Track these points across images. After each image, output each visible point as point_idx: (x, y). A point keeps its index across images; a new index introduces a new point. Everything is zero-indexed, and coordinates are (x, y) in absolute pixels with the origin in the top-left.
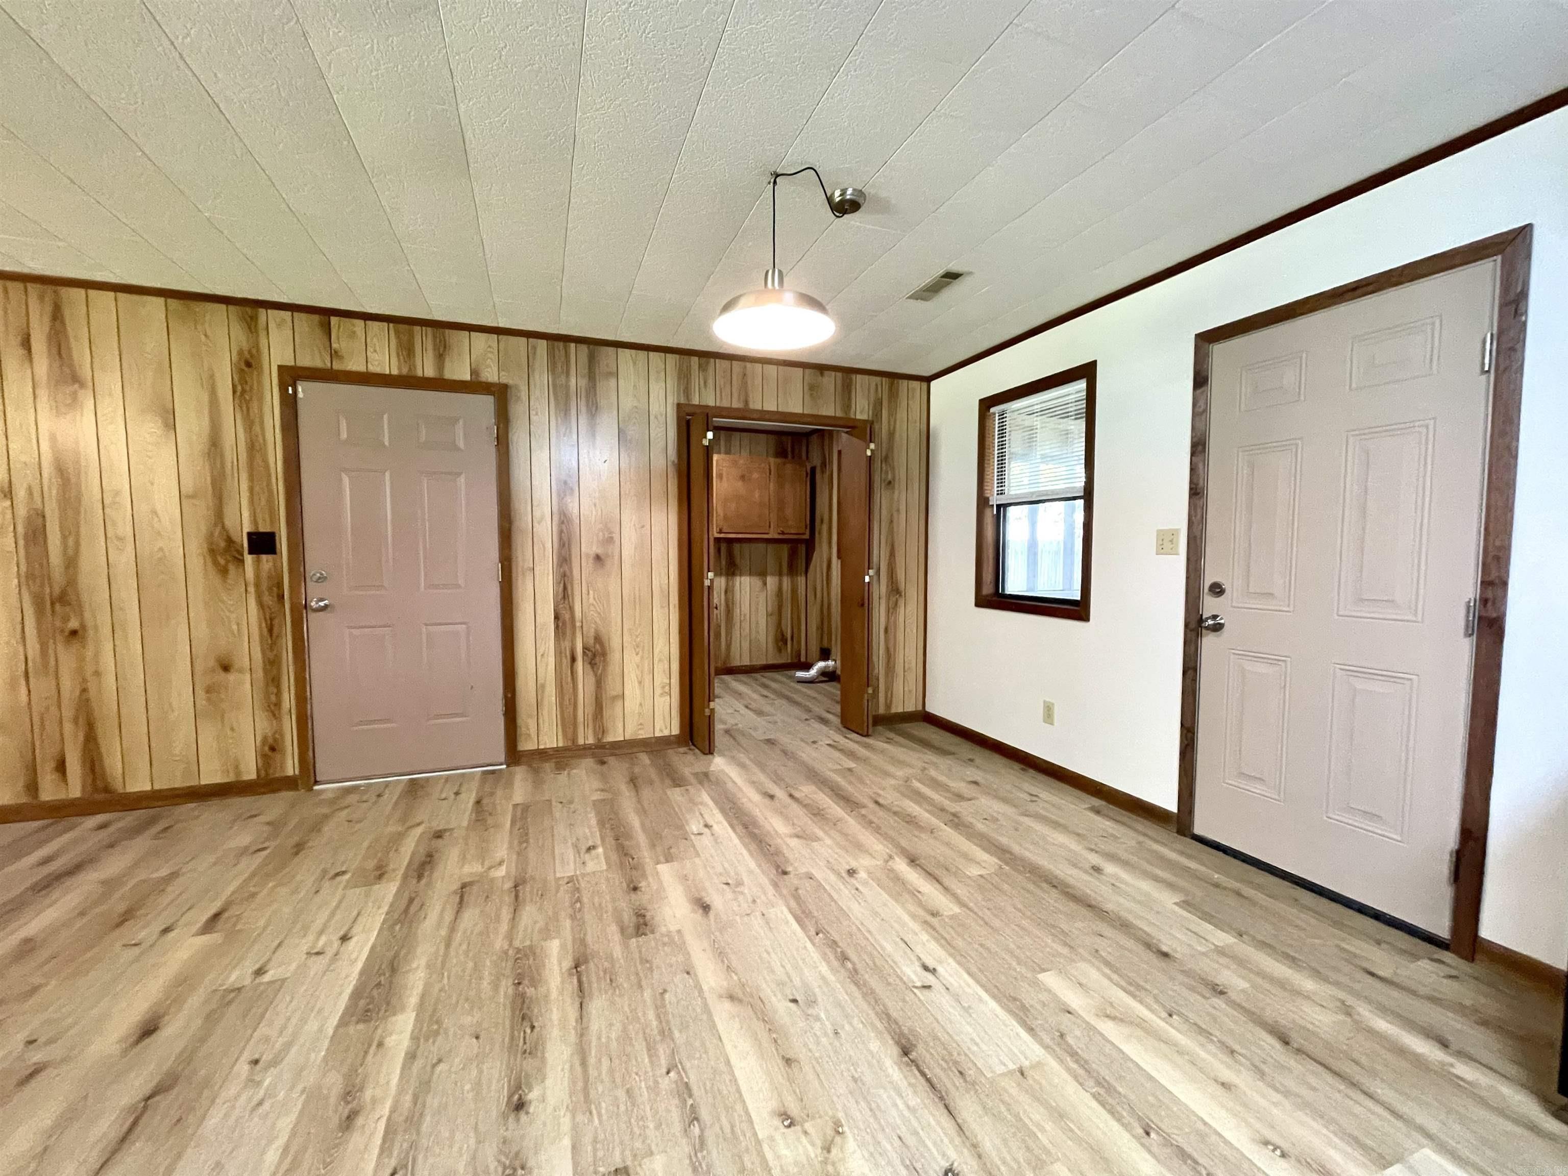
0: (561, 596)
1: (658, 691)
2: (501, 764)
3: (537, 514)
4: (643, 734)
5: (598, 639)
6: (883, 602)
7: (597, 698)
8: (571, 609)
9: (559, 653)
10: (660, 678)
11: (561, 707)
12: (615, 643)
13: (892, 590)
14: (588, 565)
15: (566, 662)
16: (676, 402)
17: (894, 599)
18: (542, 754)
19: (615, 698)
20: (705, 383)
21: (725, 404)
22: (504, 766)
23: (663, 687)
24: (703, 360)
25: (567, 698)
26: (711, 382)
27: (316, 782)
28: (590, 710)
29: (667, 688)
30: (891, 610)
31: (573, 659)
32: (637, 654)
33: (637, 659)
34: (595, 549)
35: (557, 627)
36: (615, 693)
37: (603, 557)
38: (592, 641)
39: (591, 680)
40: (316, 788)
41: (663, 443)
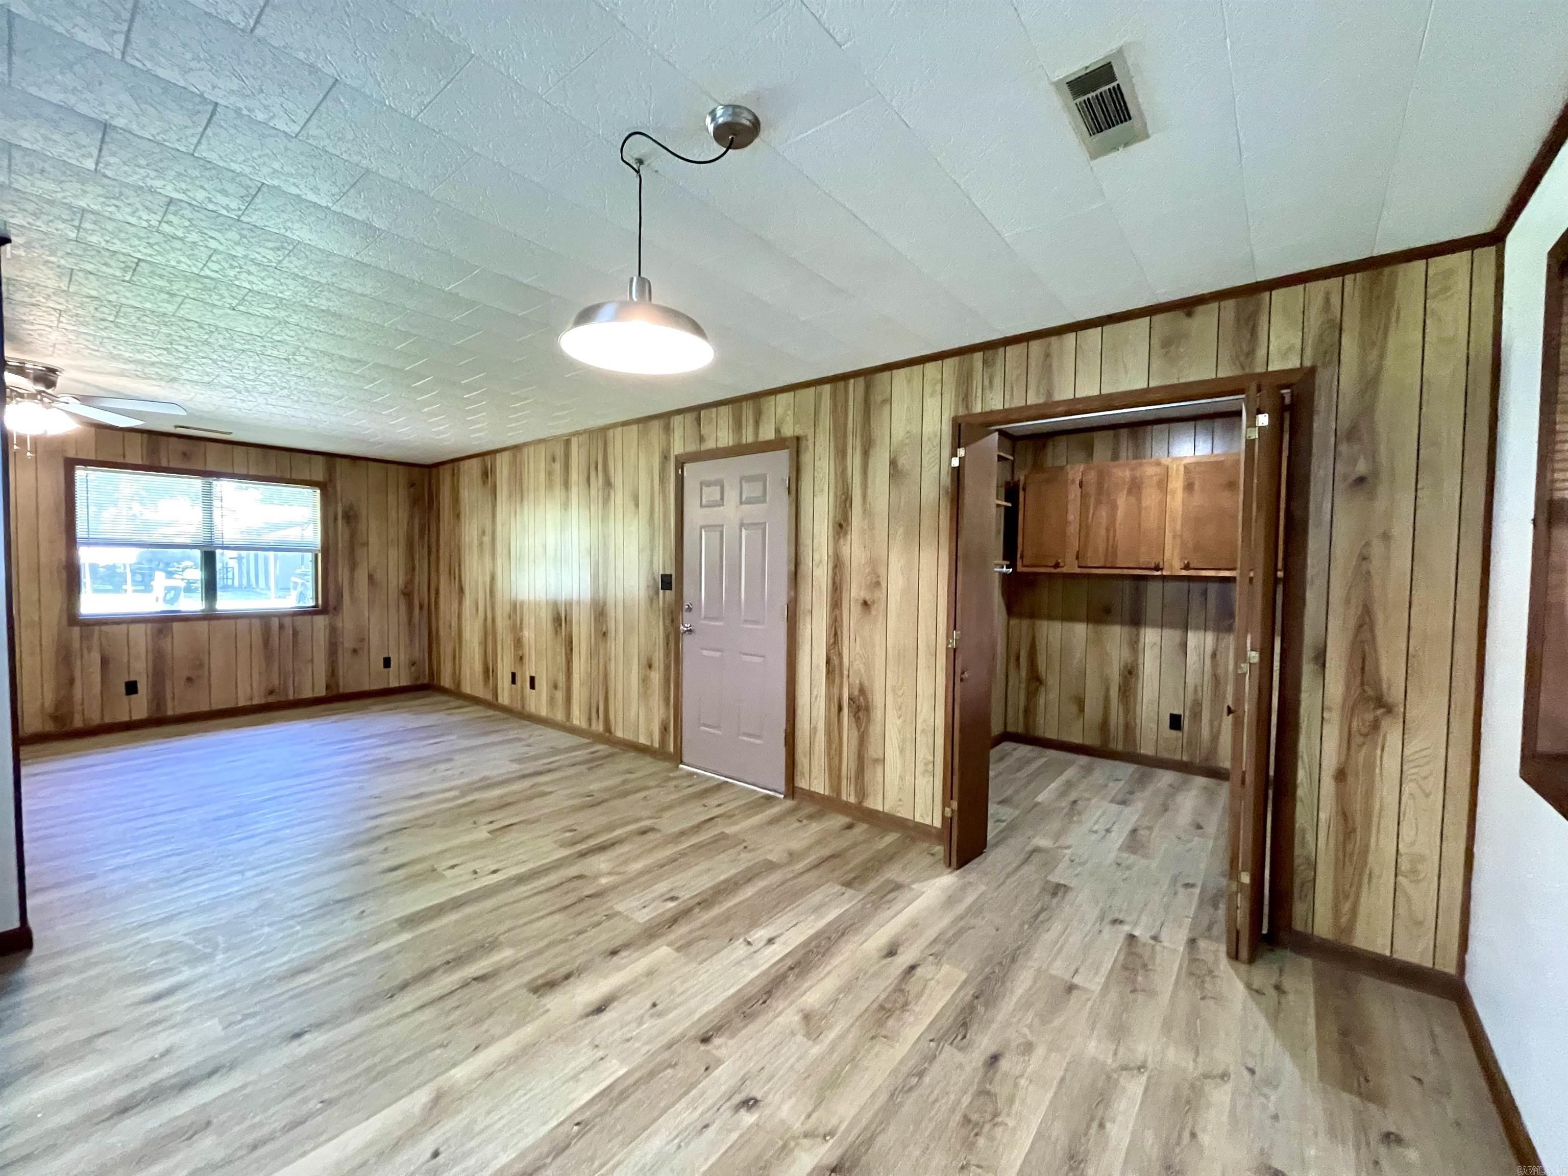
0: (832, 641)
1: (920, 768)
2: (781, 793)
3: (816, 557)
4: (904, 813)
5: (862, 691)
6: (1334, 717)
7: (859, 754)
8: (840, 655)
9: (829, 698)
10: (924, 753)
11: (829, 755)
12: (877, 699)
13: (1364, 699)
14: (856, 609)
15: (834, 709)
16: (953, 415)
17: (1369, 717)
18: (811, 796)
19: (876, 761)
20: (991, 382)
21: (1018, 402)
22: (782, 796)
23: (926, 764)
24: (990, 353)
25: (834, 746)
26: (998, 381)
27: (682, 762)
28: (853, 766)
29: (931, 766)
30: (1358, 739)
31: (840, 709)
32: (899, 717)
33: (899, 722)
34: (864, 594)
35: (828, 672)
36: (875, 756)
37: (869, 602)
38: (856, 693)
39: (855, 734)
40: (681, 766)
41: (936, 469)
